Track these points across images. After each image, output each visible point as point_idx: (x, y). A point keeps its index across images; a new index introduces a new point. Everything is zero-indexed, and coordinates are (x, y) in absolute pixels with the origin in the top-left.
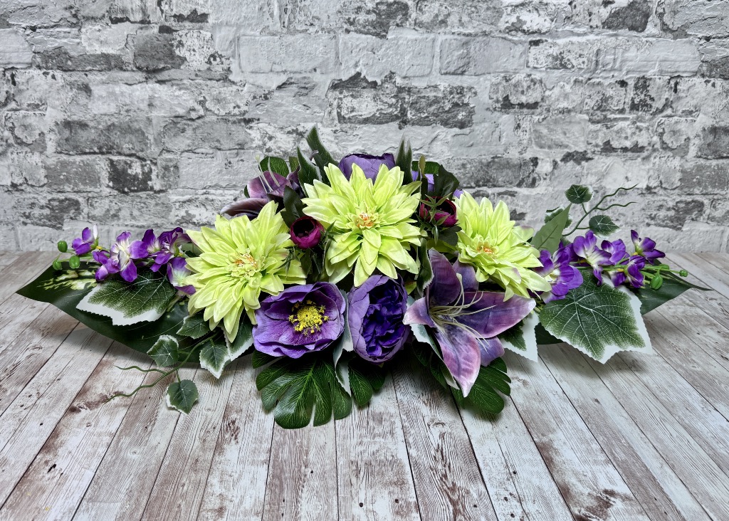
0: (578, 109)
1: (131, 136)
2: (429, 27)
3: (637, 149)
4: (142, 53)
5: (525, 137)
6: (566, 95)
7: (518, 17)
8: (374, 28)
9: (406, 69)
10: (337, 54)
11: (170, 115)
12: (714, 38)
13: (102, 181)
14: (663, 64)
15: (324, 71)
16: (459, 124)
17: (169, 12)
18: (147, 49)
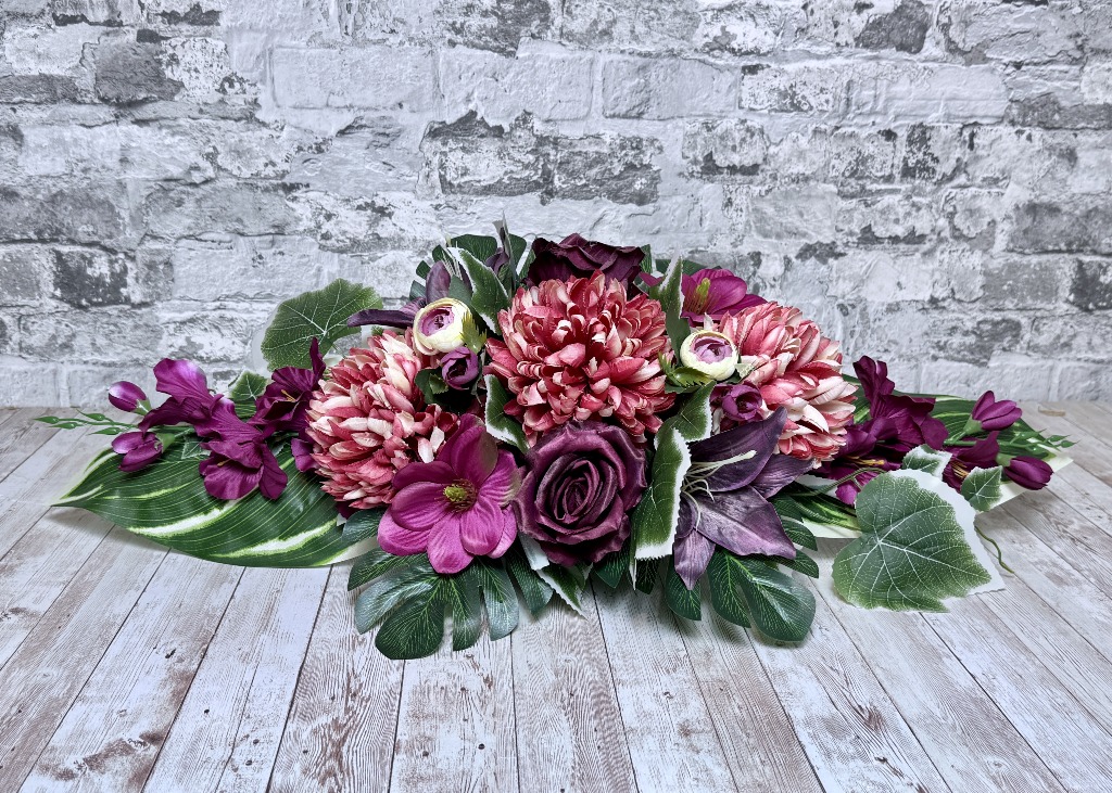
0: (820, 175)
1: (91, 212)
2: (584, 40)
3: (914, 238)
4: (109, 74)
5: (739, 219)
6: (801, 153)
7: (723, 28)
8: (496, 39)
9: (550, 107)
10: (436, 80)
11: (156, 176)
12: (1027, 64)
13: (43, 288)
14: (951, 103)
15: (415, 107)
16: (636, 198)
17: (154, 7)
18: (117, 67)
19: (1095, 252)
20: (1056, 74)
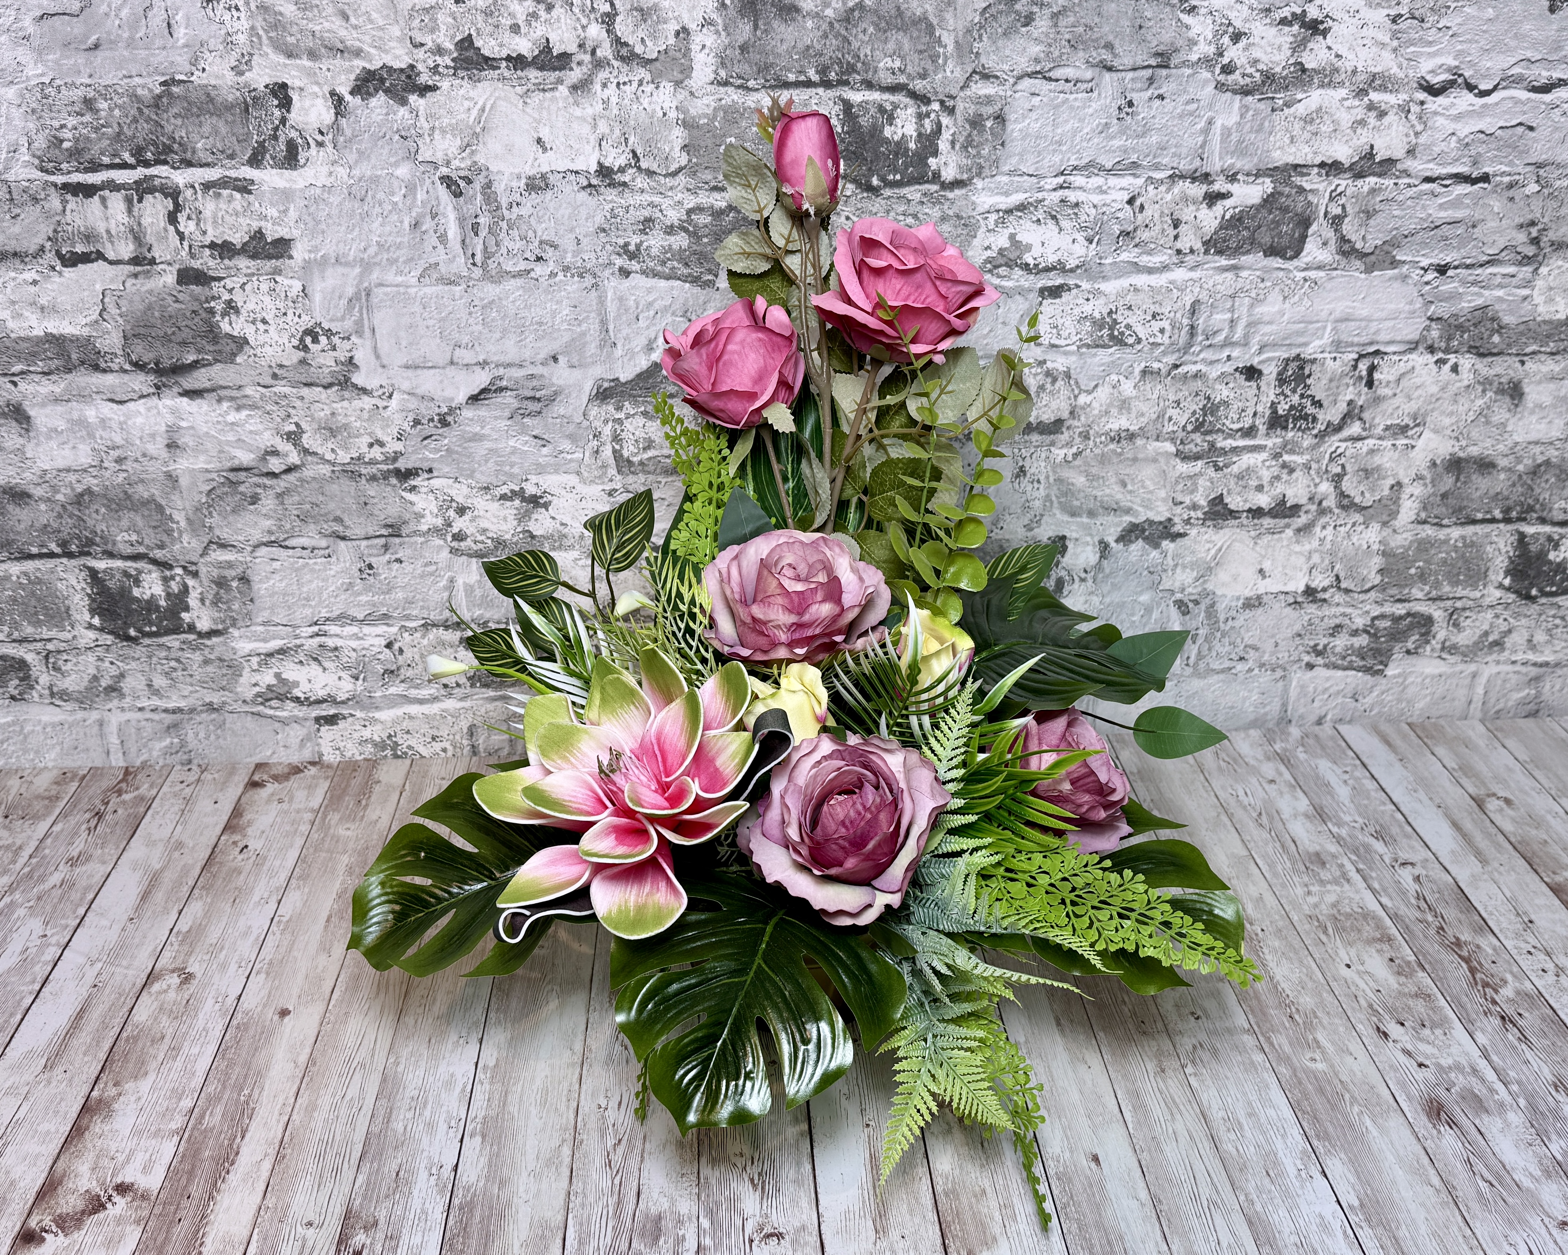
0: (1152, 431)
1: (132, 514)
3: (1284, 510)
4: (142, 331)
5: (1036, 494)
6: (1124, 401)
7: (1012, 237)
8: (686, 264)
10: (604, 322)
11: (219, 465)
12: (1456, 268)
13: (76, 616)
14: (1342, 326)
15: (575, 360)
17: (198, 236)
18: (152, 320)
19: (1543, 521)
20: (1498, 280)
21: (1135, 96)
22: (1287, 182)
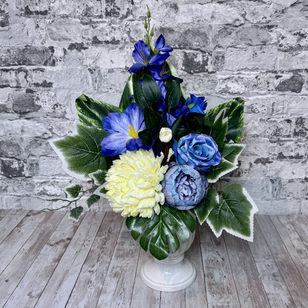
0: (263, 135)
1: (12, 147)
3: (298, 157)
4: (17, 103)
6: (255, 127)
7: (226, 85)
11: (33, 136)
17: (31, 82)
18: (20, 101)
21: (257, 52)
22: (297, 74)
